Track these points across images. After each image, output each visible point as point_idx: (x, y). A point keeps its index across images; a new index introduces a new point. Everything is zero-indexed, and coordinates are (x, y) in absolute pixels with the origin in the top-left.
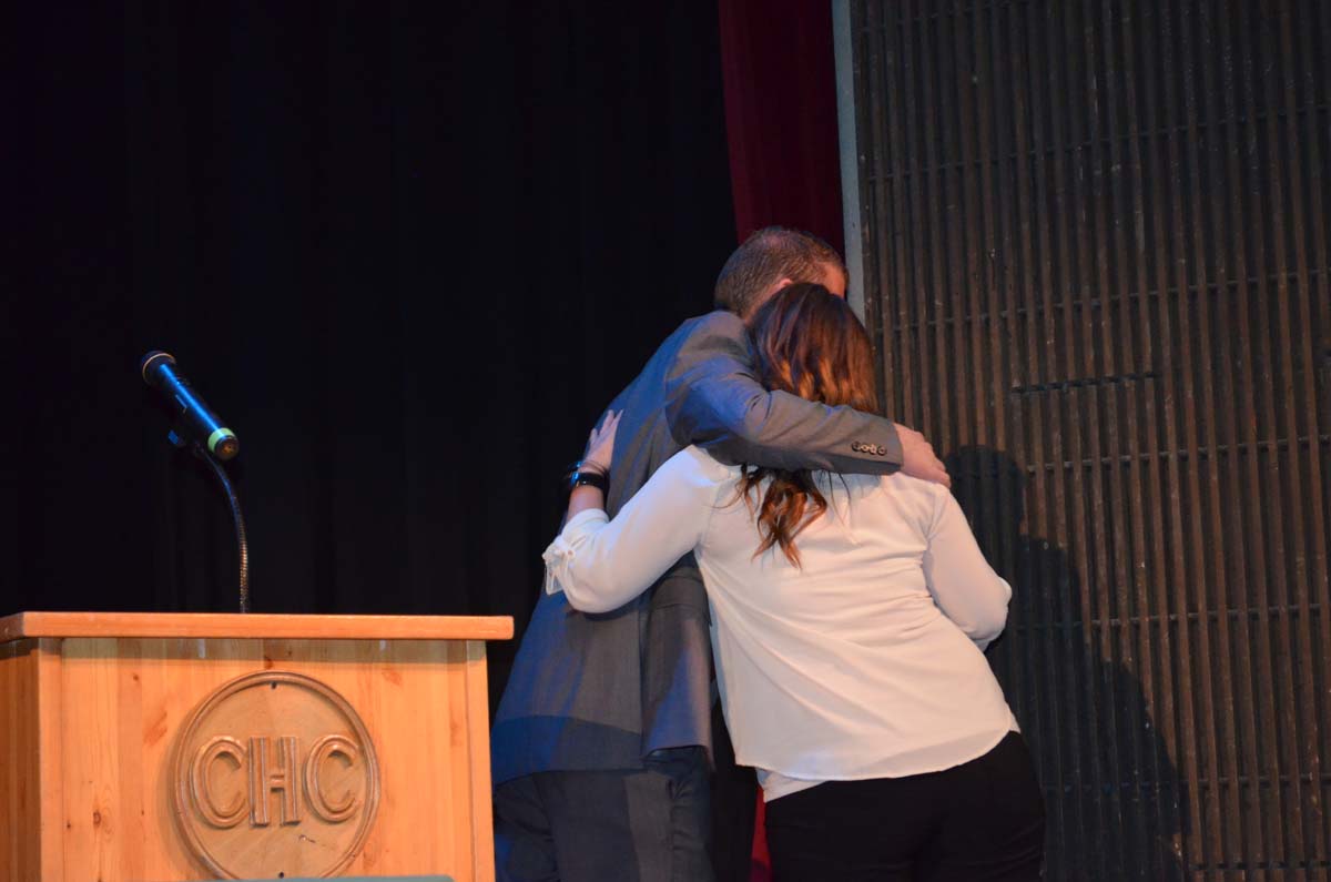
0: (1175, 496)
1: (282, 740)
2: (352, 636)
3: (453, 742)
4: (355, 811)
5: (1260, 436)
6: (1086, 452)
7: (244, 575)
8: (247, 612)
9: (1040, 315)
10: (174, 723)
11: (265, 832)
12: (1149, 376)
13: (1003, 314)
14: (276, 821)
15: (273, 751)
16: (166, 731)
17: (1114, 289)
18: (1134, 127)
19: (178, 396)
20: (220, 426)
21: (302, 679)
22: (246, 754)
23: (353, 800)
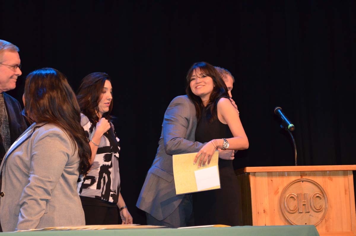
1: (305, 194)
2: (320, 170)
3: (346, 194)
4: (322, 209)
7: (296, 157)
8: (297, 166)
11: (302, 214)
14: (304, 211)
15: (303, 196)
16: (279, 192)
19: (282, 117)
20: (291, 124)
21: (309, 180)
22: (297, 197)
23: (322, 207)
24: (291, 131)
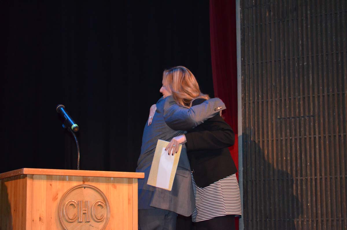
0: (317, 147)
1: (86, 201)
2: (105, 176)
3: (129, 203)
4: (104, 219)
5: (339, 132)
6: (296, 135)
7: (79, 160)
8: (79, 170)
9: (285, 100)
10: (60, 196)
11: (81, 224)
12: (312, 116)
13: (276, 99)
14: (84, 221)
15: (84, 204)
16: (58, 198)
17: (304, 94)
18: (310, 53)
19: (65, 116)
20: (75, 124)
21: (92, 187)
22: (77, 205)
23: (103, 217)
24: (74, 132)
